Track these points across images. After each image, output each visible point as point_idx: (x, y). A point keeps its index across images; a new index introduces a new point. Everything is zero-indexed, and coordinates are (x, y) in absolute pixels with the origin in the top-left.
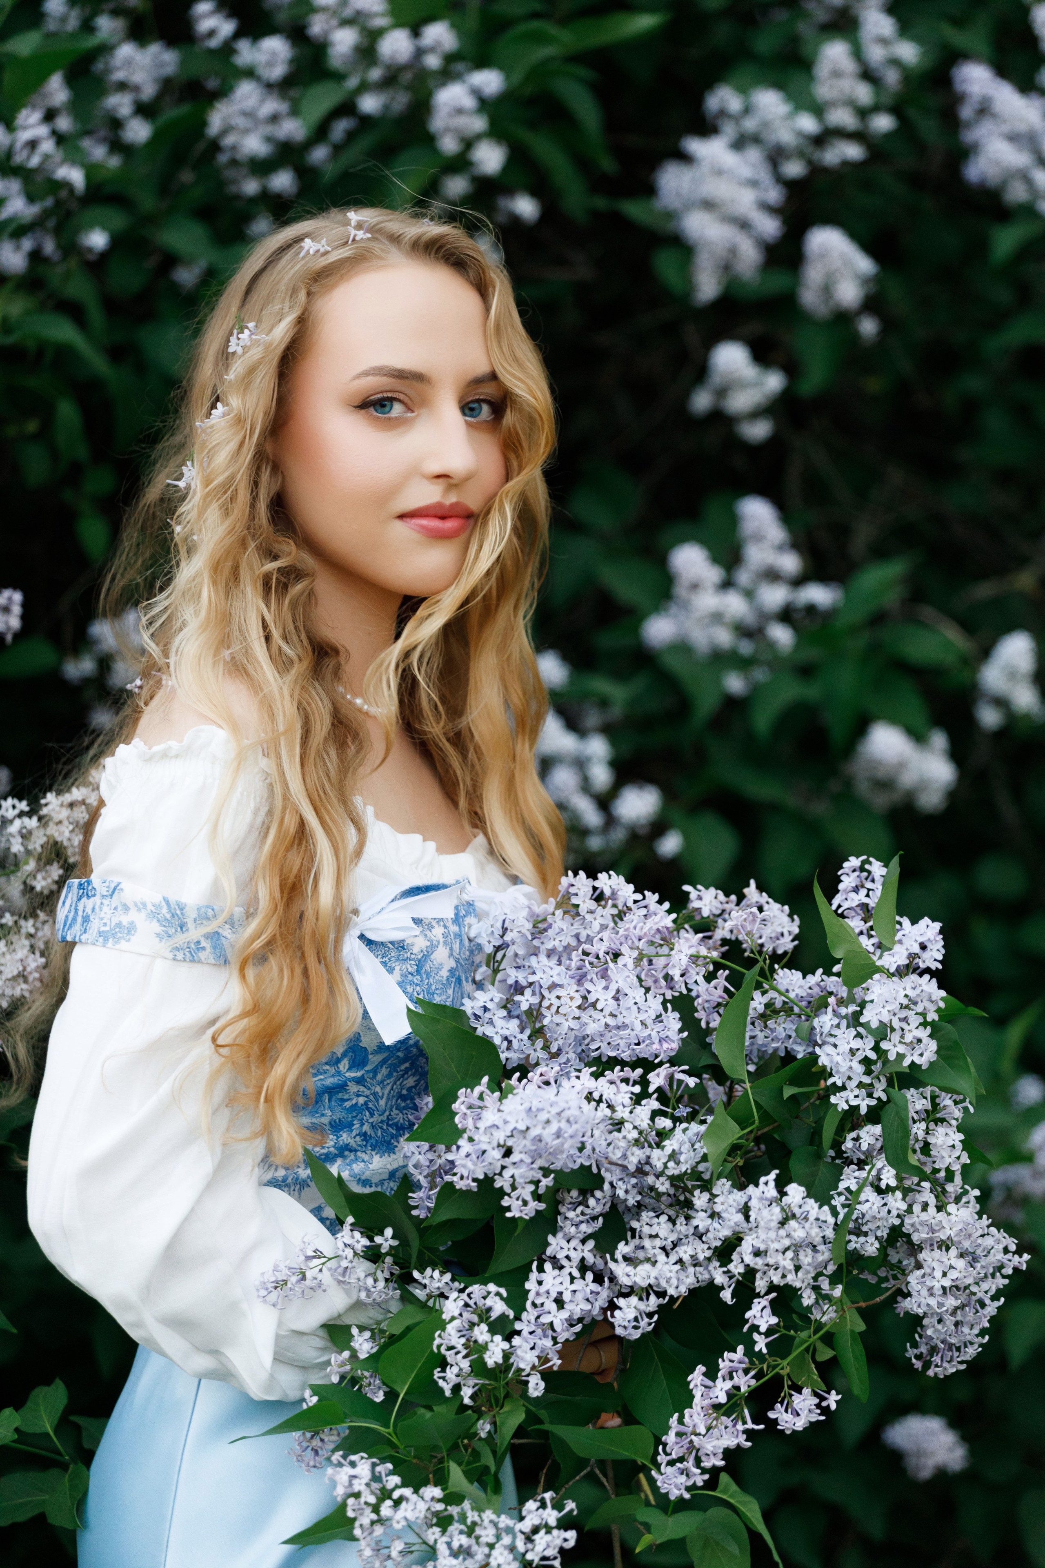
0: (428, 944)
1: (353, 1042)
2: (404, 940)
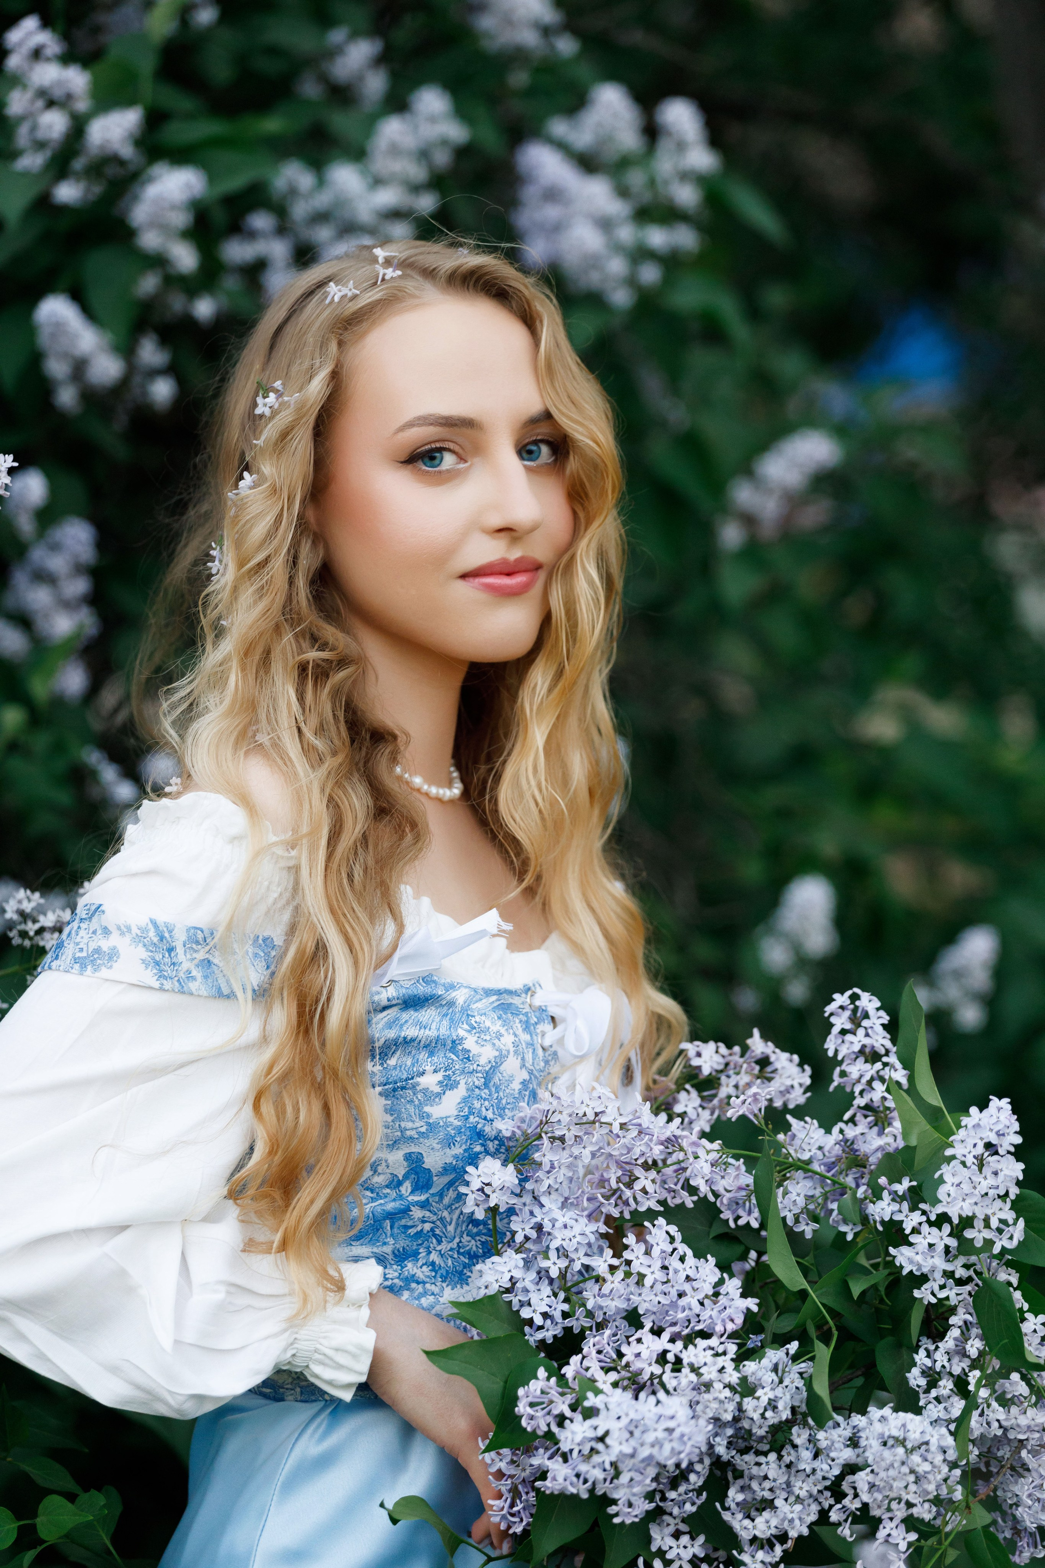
0: (497, 1054)
1: (415, 1163)
2: (469, 1051)
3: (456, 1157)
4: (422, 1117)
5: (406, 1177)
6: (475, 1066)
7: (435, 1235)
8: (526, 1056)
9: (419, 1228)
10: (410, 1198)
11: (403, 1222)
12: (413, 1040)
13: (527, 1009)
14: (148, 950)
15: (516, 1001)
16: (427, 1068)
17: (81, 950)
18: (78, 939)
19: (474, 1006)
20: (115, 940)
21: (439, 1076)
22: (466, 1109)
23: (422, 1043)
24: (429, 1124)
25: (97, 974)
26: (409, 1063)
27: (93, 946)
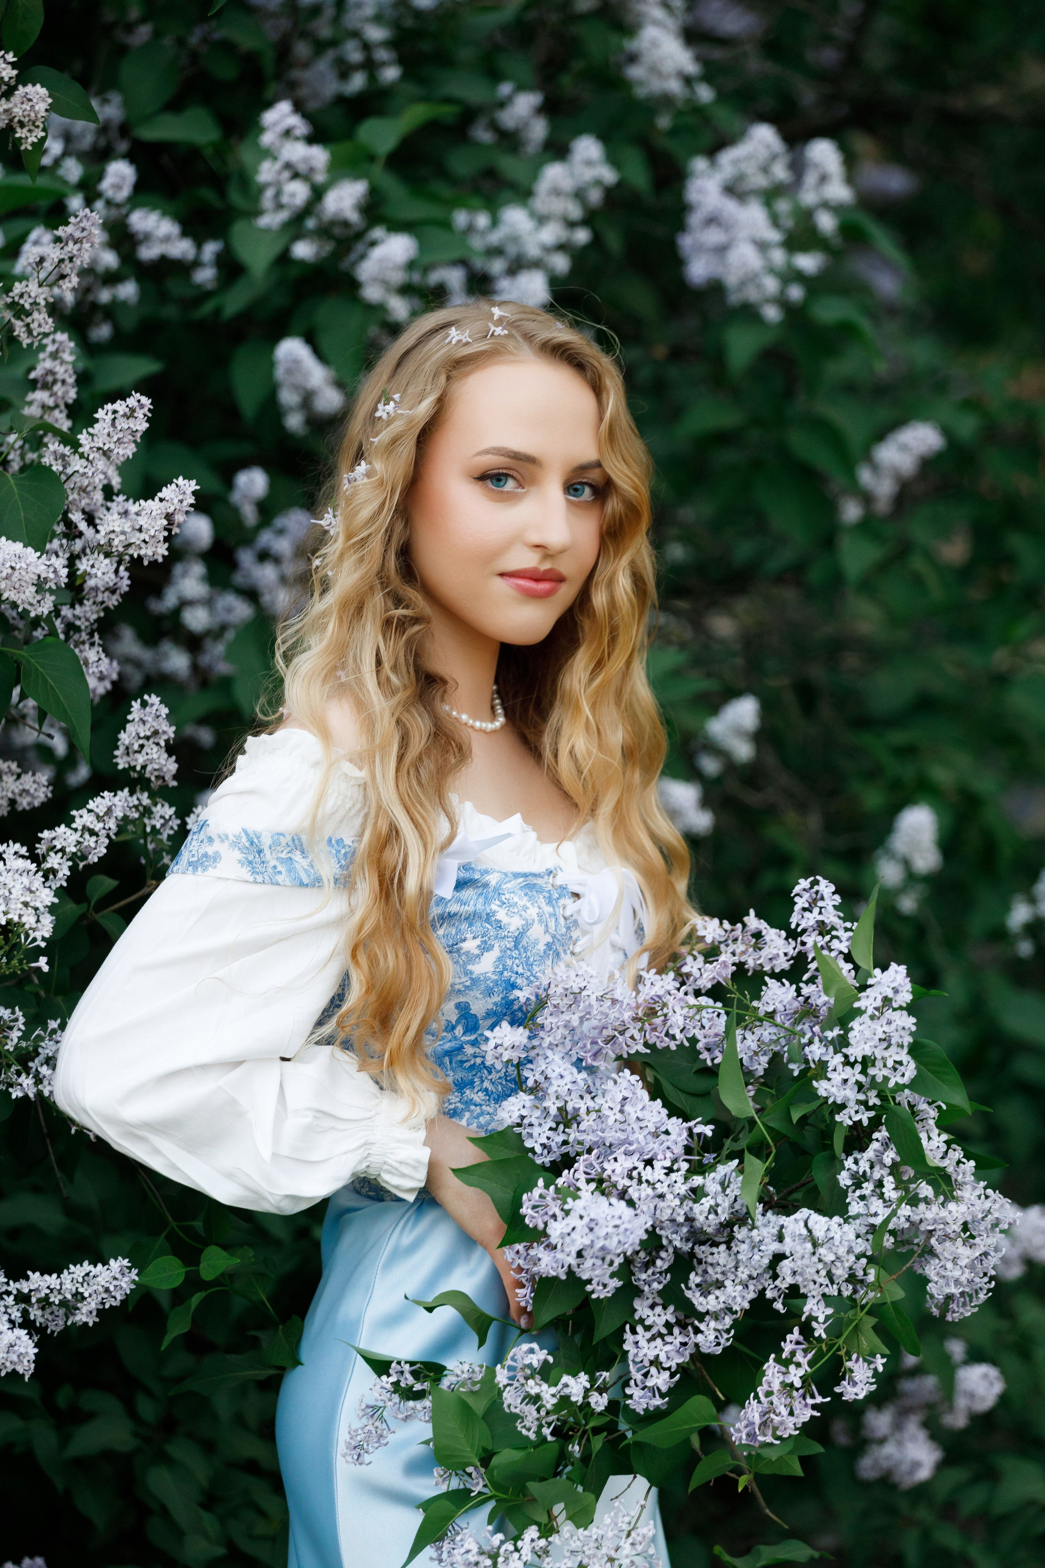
0: (524, 922)
1: (464, 1010)
2: (500, 921)
3: (495, 1004)
4: (466, 974)
5: (458, 1022)
6: (506, 933)
7: (485, 1067)
8: (549, 924)
9: (472, 1062)
10: (463, 1039)
11: (459, 1058)
12: (455, 914)
13: (550, 888)
14: (242, 853)
15: (540, 881)
16: (468, 936)
17: (193, 856)
18: (191, 848)
19: (504, 887)
20: (217, 846)
21: (478, 942)
22: (501, 966)
23: (463, 917)
24: (472, 979)
25: (206, 873)
26: (454, 932)
27: (201, 852)
